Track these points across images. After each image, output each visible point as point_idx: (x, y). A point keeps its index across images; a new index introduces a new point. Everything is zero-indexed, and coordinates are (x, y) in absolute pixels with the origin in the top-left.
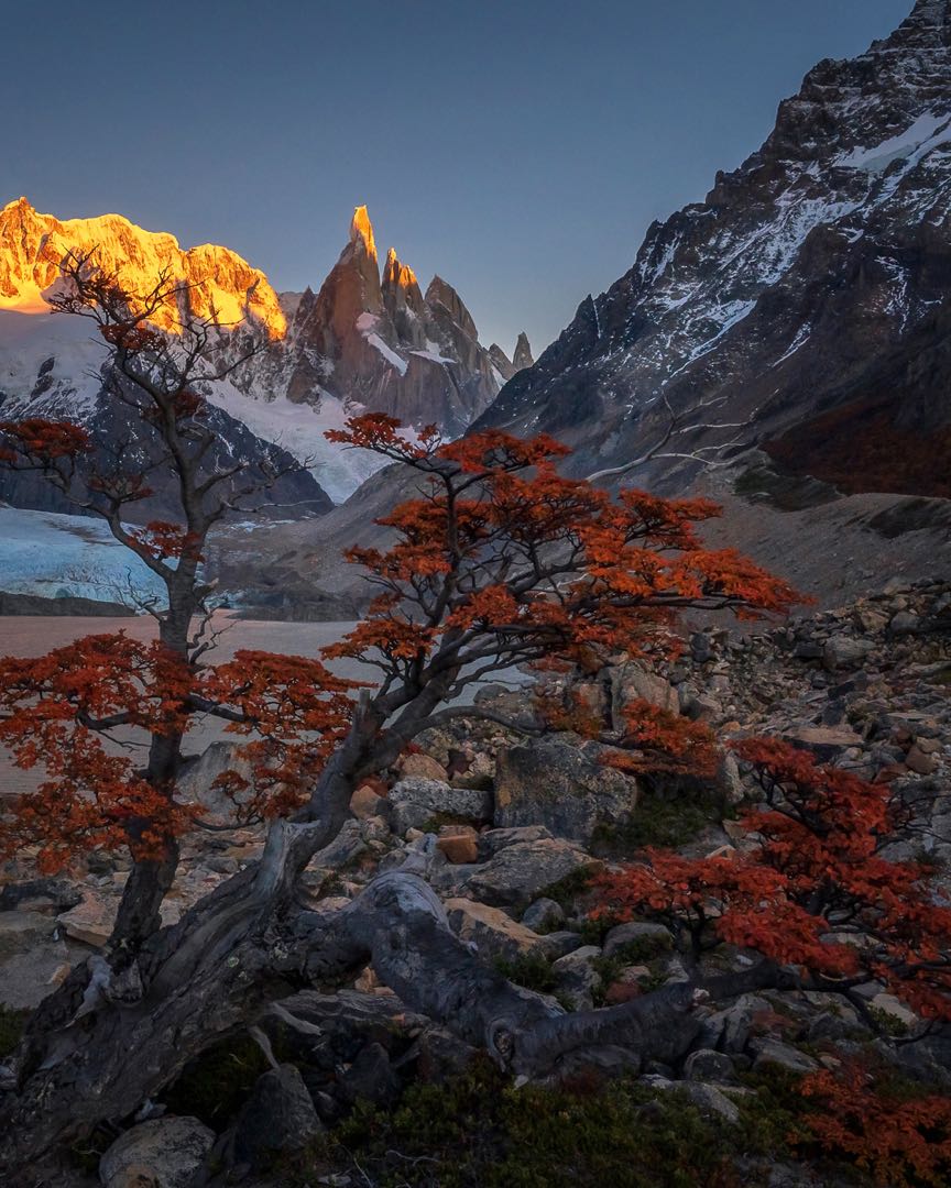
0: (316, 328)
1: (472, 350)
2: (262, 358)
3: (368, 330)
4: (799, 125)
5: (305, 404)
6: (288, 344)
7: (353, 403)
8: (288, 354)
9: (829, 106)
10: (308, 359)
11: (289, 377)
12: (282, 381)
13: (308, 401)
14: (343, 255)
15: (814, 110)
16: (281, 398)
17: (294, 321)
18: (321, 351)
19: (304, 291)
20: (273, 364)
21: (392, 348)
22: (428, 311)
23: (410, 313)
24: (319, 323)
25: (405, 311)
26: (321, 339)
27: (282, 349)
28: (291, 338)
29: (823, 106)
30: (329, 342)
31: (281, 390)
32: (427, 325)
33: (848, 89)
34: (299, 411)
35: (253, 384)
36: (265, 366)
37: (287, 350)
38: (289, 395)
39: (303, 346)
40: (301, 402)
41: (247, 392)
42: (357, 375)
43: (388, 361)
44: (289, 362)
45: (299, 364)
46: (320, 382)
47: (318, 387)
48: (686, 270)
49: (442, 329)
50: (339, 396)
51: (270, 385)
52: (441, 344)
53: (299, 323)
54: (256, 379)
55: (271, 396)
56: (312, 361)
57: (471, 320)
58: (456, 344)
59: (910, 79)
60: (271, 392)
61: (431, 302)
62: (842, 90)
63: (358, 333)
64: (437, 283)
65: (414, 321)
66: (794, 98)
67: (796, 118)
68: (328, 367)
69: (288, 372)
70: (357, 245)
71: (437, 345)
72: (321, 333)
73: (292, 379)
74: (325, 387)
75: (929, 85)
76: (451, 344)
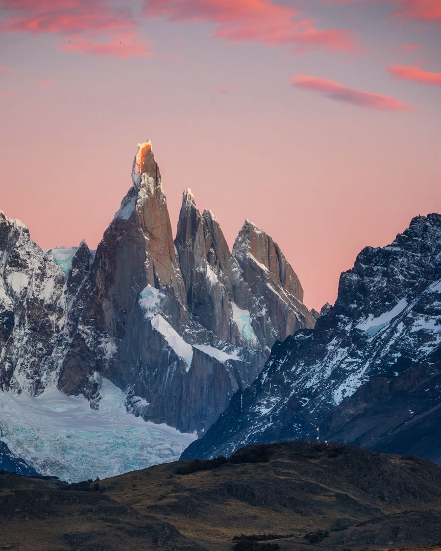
0: (92, 299)
1: (289, 320)
2: (26, 338)
3: (153, 310)
4: (349, 291)
5: (81, 395)
6: (58, 319)
7: (136, 398)
8: (58, 332)
9: (366, 280)
10: (83, 340)
11: (61, 361)
12: (52, 367)
13: (84, 392)
14: (125, 203)
15: (358, 281)
16: (51, 389)
17: (65, 287)
18: (99, 329)
19: (78, 245)
20: (40, 345)
21: (180, 331)
22: (236, 269)
23: (212, 275)
24: (97, 293)
25: (205, 272)
26: (100, 311)
27: (50, 326)
28: (61, 310)
29: (363, 279)
30: (109, 315)
31: (51, 380)
32: (234, 287)
33: (379, 267)
34: (74, 406)
35: (16, 373)
36: (29, 348)
37: (57, 327)
38: (61, 385)
39: (76, 321)
40: (76, 393)
41: (8, 385)
42: (141, 363)
43: (173, 351)
44: (59, 342)
45: (72, 346)
46: (98, 368)
47: (96, 374)
48: (276, 387)
49: (253, 292)
50: (123, 386)
51: (36, 373)
52: (253, 311)
53: (71, 290)
54: (18, 367)
55: (38, 387)
56: (89, 341)
57: (295, 276)
58: (269, 313)
59: (402, 272)
60: (38, 382)
61: (241, 257)
62: (375, 269)
63: (141, 312)
64: (247, 230)
65: (216, 286)
66: (349, 271)
67: (348, 286)
68: (109, 347)
69: (59, 355)
70: (140, 193)
71: (247, 313)
72: (100, 305)
73: (65, 363)
74: (105, 373)
75: (409, 279)
76: (264, 312)
